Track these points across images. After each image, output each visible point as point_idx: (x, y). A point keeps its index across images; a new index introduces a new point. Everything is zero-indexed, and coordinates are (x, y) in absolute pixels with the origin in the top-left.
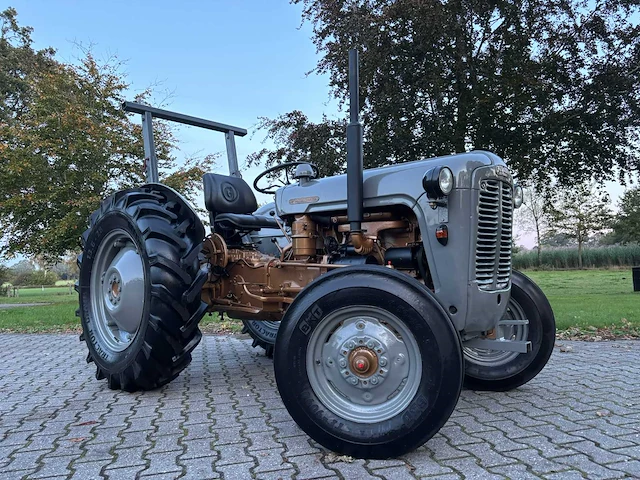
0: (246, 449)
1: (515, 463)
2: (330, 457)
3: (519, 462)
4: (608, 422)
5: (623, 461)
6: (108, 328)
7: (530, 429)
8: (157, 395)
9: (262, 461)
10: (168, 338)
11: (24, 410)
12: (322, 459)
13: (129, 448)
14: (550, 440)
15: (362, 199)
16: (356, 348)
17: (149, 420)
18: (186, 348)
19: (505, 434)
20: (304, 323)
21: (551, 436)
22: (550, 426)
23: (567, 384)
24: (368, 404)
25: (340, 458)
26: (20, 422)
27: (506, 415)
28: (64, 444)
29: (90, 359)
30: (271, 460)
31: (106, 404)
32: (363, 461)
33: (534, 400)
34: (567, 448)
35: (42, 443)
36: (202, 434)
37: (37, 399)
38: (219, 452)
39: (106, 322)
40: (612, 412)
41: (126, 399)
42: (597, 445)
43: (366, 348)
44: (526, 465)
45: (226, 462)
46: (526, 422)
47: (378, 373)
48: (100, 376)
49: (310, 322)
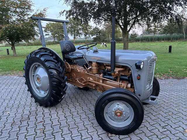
0: (87, 131)
1: (154, 135)
2: (110, 135)
3: (155, 134)
4: (172, 117)
5: (178, 133)
6: (36, 89)
7: (154, 120)
8: (54, 108)
9: (93, 137)
10: (58, 97)
11: (19, 116)
12: (108, 135)
13: (56, 133)
14: (160, 125)
15: (115, 62)
16: (117, 110)
17: (57, 120)
18: (63, 97)
19: (149, 123)
20: (103, 104)
21: (160, 123)
22: (159, 119)
23: (160, 101)
24: (119, 122)
25: (112, 135)
26: (20, 122)
27: (148, 115)
28: (38, 131)
29: (32, 97)
30: (95, 136)
31: (42, 112)
32: (118, 136)
33: (153, 108)
34: (165, 128)
35: (32, 132)
36: (74, 126)
37: (20, 111)
38: (81, 134)
39: (35, 87)
40: (172, 113)
41: (46, 110)
42: (171, 127)
43: (120, 110)
44: (157, 135)
45: (84, 138)
46: (153, 118)
47: (122, 116)
48: (36, 102)
49: (105, 104)
